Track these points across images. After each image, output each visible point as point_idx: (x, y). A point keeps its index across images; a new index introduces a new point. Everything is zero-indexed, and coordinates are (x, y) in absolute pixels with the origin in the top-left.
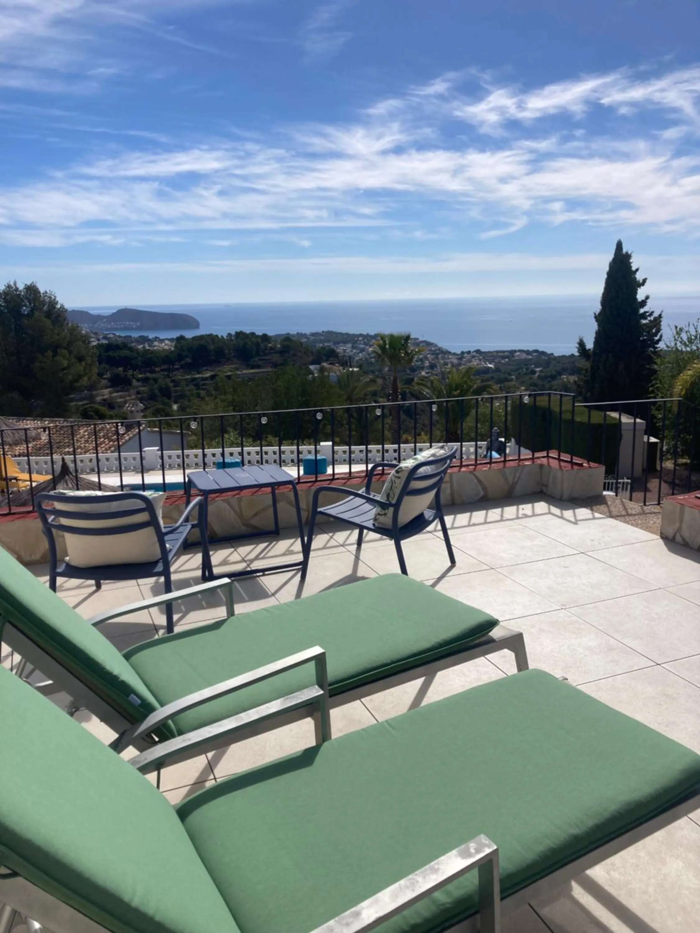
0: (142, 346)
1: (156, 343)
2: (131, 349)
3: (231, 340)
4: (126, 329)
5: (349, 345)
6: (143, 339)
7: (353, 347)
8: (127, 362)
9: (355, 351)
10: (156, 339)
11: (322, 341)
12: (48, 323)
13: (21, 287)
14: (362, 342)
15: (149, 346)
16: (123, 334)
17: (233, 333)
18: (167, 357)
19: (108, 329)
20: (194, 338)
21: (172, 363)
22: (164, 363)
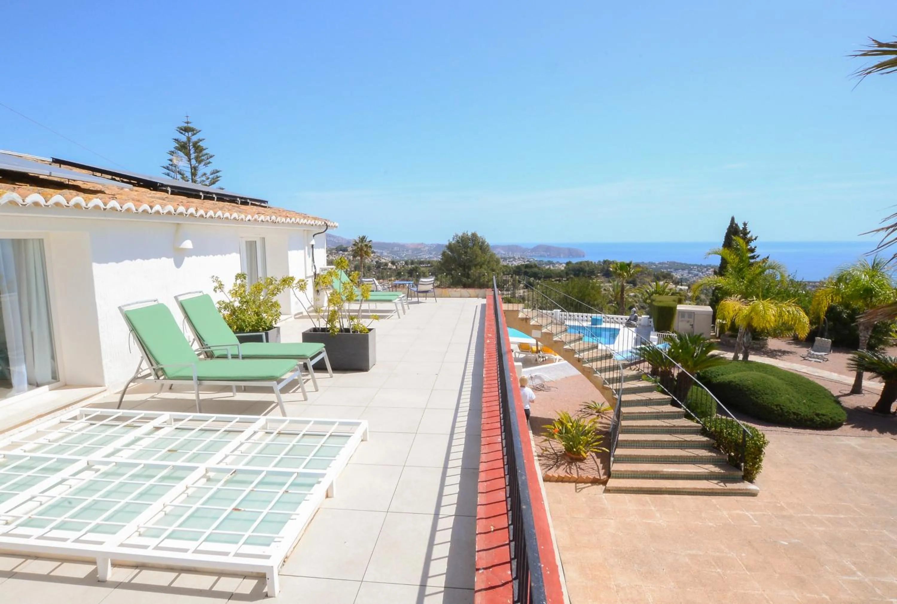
0: (548, 266)
1: (557, 265)
2: (539, 268)
3: (601, 265)
4: (541, 256)
5: (686, 271)
6: (550, 263)
7: (689, 273)
8: (535, 276)
9: (690, 275)
10: (558, 263)
11: (666, 268)
12: (480, 252)
13: (470, 234)
14: (696, 270)
15: (553, 267)
16: (538, 259)
17: (602, 261)
18: (559, 273)
19: (530, 256)
20: (577, 263)
21: (562, 277)
22: (557, 277)
